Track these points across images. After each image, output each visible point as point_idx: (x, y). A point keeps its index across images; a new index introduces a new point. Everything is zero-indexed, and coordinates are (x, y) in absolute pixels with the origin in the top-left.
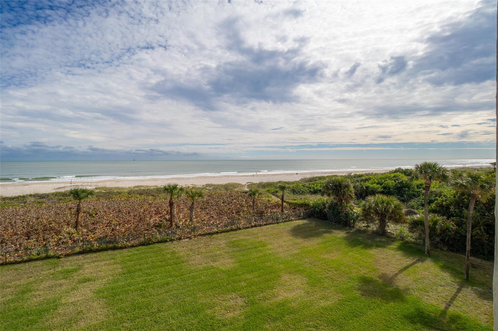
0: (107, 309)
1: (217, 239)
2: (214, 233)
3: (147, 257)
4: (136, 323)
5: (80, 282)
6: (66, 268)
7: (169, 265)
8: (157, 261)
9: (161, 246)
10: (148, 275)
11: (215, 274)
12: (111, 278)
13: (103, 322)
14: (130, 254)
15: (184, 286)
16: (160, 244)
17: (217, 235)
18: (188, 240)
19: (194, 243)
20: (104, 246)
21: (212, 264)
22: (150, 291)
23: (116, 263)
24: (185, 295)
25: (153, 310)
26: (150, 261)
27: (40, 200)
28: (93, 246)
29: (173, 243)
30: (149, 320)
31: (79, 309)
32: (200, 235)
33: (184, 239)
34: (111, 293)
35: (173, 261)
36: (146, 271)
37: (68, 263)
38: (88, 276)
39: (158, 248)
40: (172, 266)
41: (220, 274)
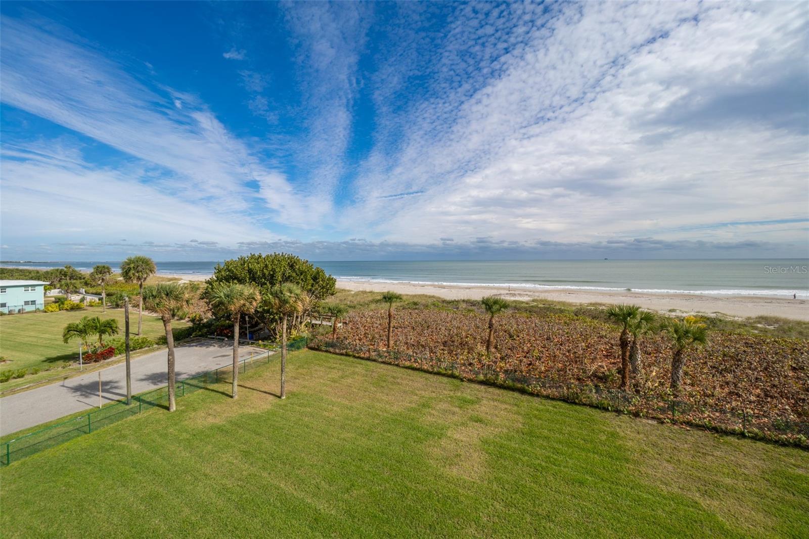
0: (485, 469)
1: (737, 448)
2: (733, 433)
3: (565, 422)
4: (510, 512)
5: (471, 419)
6: (465, 395)
7: (597, 453)
8: (578, 437)
9: (597, 414)
10: (556, 452)
11: (696, 522)
12: (505, 431)
13: (474, 483)
14: (541, 407)
15: (610, 505)
16: (594, 410)
17: (738, 439)
18: (655, 423)
19: (667, 433)
20: (509, 383)
21: (697, 497)
22: (548, 479)
23: (518, 413)
24: (604, 522)
25: (541, 510)
26: (567, 431)
27: (470, 308)
28: (497, 379)
29: (620, 417)
30: (528, 520)
31: (459, 451)
32: (689, 423)
33: (647, 418)
34: (497, 451)
35: (608, 449)
36: (555, 444)
37: (469, 390)
38: (483, 416)
39: (589, 415)
40: (602, 457)
41: (711, 530)
